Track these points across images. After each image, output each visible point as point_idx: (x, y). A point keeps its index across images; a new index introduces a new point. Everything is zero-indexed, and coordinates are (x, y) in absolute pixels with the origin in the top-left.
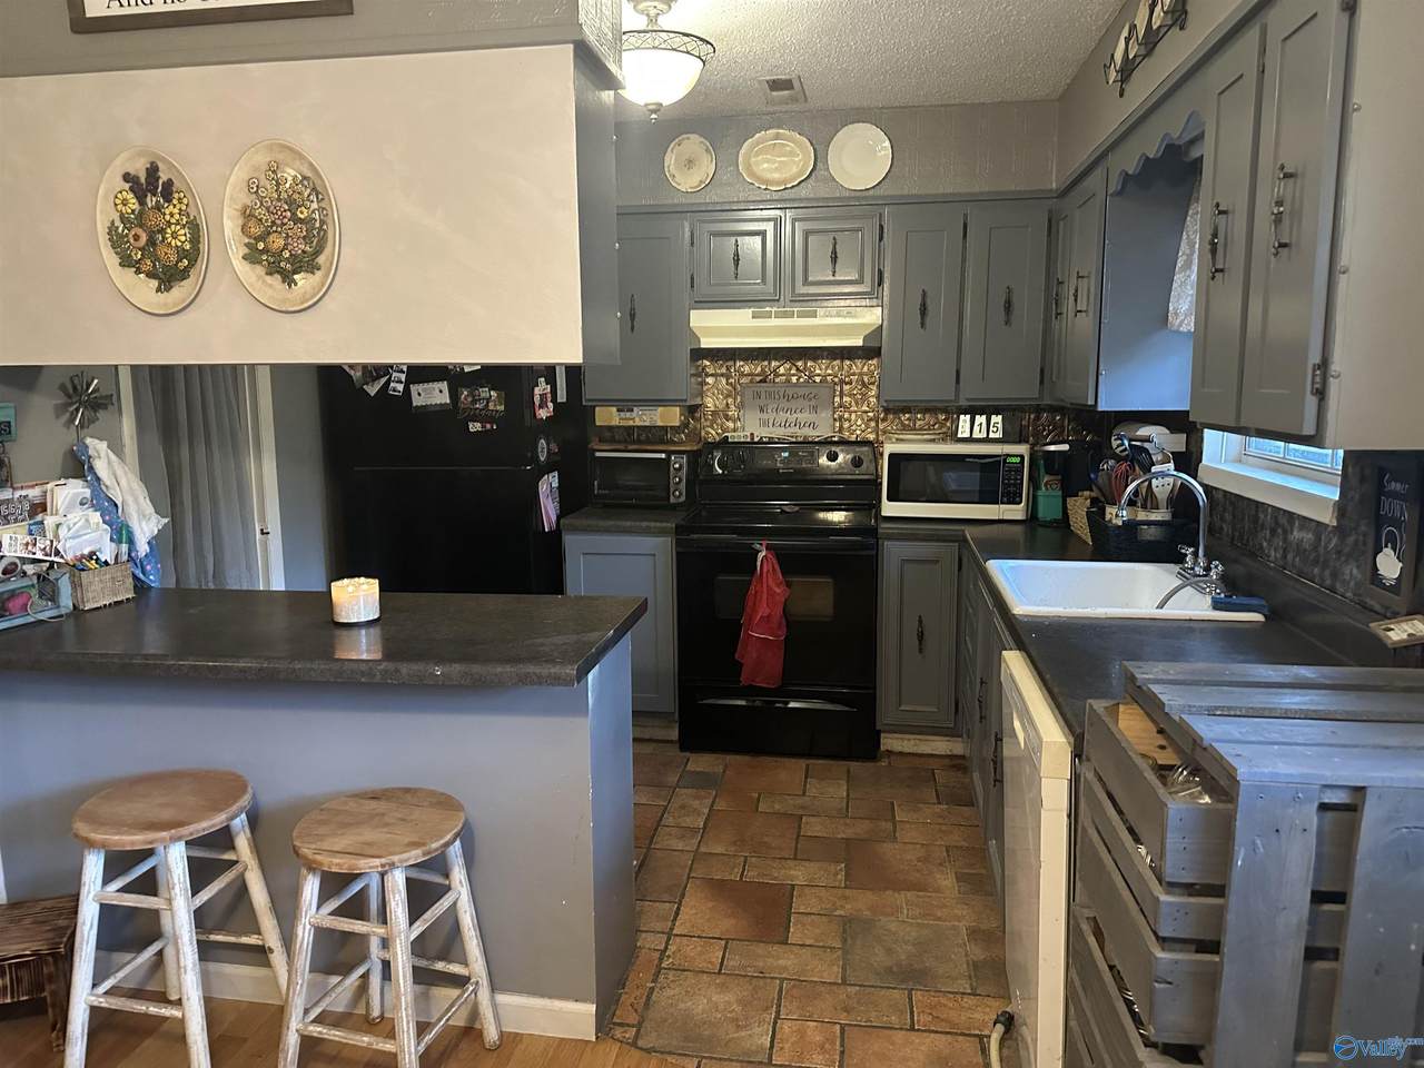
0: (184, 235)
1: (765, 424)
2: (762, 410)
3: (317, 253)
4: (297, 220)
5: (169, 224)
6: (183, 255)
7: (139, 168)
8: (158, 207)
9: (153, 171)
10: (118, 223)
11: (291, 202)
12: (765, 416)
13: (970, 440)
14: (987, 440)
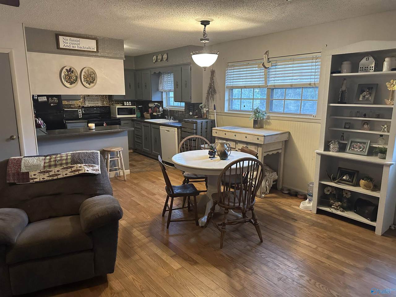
0: (75, 78)
1: (89, 104)
2: (89, 101)
3: (94, 81)
4: (91, 77)
5: (72, 76)
6: (74, 80)
7: (68, 68)
8: (70, 74)
9: (70, 69)
10: (64, 75)
11: (90, 74)
12: (89, 102)
13: (127, 106)
14: (129, 106)
